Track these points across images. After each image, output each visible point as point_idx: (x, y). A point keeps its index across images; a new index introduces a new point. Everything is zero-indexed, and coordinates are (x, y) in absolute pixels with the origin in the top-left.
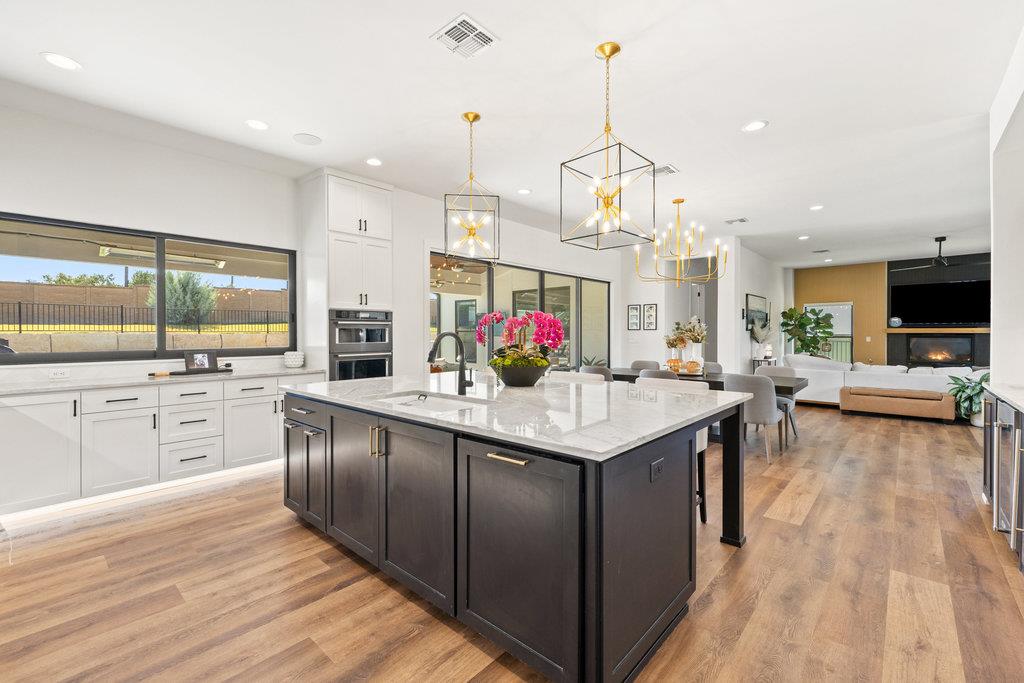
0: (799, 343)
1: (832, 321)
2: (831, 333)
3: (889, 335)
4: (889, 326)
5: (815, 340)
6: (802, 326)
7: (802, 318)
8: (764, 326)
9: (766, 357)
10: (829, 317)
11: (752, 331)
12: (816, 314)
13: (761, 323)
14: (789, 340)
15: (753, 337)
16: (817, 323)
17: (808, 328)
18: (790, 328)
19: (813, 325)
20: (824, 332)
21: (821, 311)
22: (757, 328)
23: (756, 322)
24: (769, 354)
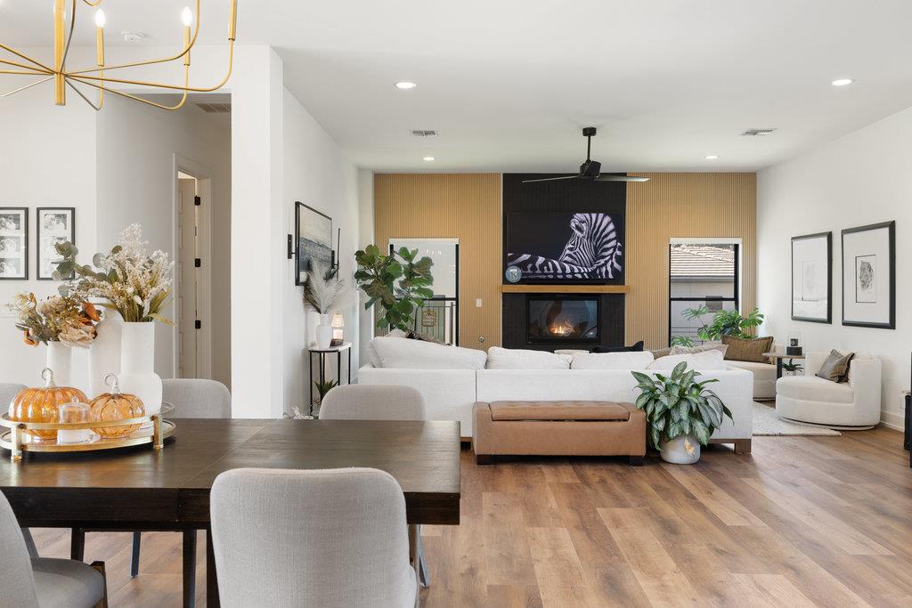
0: (383, 310)
1: (433, 270)
2: (429, 292)
3: (505, 295)
4: (506, 281)
5: (406, 305)
6: (387, 279)
7: (387, 264)
8: (329, 277)
9: (333, 343)
10: (427, 262)
11: (307, 286)
12: (408, 257)
13: (325, 269)
14: (367, 306)
15: (310, 299)
16: (410, 273)
17: (396, 284)
18: (369, 282)
19: (403, 277)
20: (420, 291)
21: (415, 252)
22: (317, 281)
23: (315, 265)
24: (337, 335)
